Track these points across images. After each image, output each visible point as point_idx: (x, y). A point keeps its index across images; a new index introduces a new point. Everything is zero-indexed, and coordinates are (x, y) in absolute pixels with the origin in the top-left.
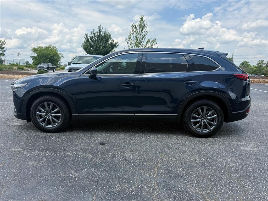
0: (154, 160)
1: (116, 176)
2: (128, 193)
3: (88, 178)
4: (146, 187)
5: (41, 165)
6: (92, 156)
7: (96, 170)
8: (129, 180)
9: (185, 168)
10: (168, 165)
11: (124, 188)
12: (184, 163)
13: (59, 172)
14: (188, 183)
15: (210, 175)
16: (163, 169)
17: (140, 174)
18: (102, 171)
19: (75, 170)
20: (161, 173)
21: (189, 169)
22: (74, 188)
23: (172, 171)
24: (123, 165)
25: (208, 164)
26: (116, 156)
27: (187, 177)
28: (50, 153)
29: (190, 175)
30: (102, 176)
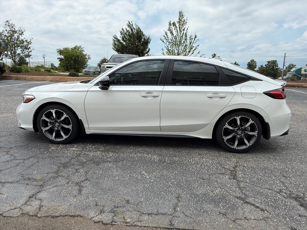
0: (229, 165)
1: (193, 179)
2: (213, 196)
3: (164, 180)
4: (230, 191)
5: (109, 166)
6: (159, 158)
7: (169, 172)
8: (209, 183)
9: (266, 173)
10: (245, 170)
11: (208, 191)
12: (263, 168)
13: (131, 172)
14: (276, 189)
15: (297, 181)
16: (241, 174)
17: (218, 177)
18: (175, 173)
19: (146, 171)
20: (241, 178)
21: (270, 175)
22: (154, 189)
23: (252, 176)
24: (197, 169)
25: (290, 170)
26: (184, 159)
27: (272, 182)
28: (113, 154)
29: (275, 180)
30: (177, 178)
